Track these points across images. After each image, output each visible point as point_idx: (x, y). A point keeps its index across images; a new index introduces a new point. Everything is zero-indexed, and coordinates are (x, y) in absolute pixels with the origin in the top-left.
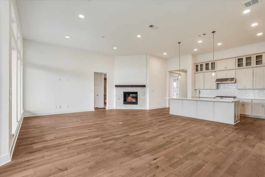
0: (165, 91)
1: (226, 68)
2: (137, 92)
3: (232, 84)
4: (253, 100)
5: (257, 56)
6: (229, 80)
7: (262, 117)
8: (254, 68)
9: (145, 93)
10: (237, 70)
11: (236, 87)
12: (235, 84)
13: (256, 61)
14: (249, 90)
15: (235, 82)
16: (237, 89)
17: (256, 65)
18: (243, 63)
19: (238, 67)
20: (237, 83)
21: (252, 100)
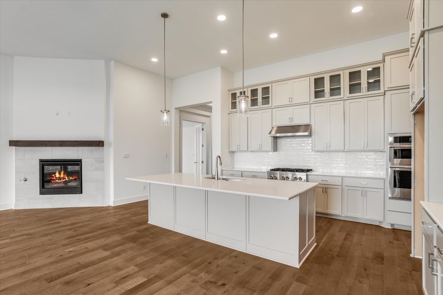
0: (168, 156)
1: (291, 99)
2: (80, 161)
3: (305, 139)
4: (345, 179)
5: (350, 74)
6: (302, 128)
7: (363, 219)
8: (345, 102)
9: (103, 162)
10: (313, 106)
11: (312, 147)
12: (310, 139)
13: (350, 86)
14: (337, 153)
15: (310, 135)
16: (313, 151)
17: (350, 93)
18: (325, 89)
19: (316, 97)
20: (313, 137)
21: (343, 177)
